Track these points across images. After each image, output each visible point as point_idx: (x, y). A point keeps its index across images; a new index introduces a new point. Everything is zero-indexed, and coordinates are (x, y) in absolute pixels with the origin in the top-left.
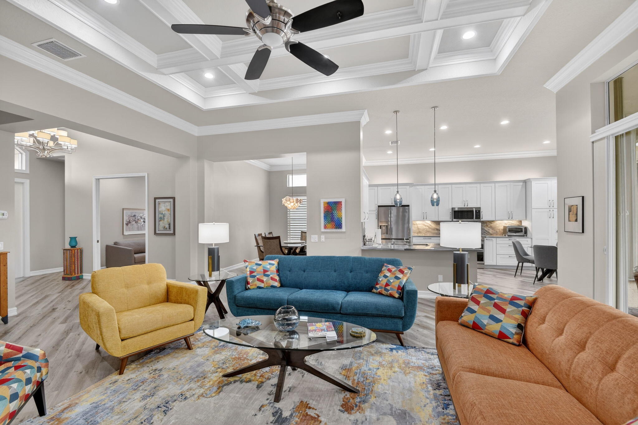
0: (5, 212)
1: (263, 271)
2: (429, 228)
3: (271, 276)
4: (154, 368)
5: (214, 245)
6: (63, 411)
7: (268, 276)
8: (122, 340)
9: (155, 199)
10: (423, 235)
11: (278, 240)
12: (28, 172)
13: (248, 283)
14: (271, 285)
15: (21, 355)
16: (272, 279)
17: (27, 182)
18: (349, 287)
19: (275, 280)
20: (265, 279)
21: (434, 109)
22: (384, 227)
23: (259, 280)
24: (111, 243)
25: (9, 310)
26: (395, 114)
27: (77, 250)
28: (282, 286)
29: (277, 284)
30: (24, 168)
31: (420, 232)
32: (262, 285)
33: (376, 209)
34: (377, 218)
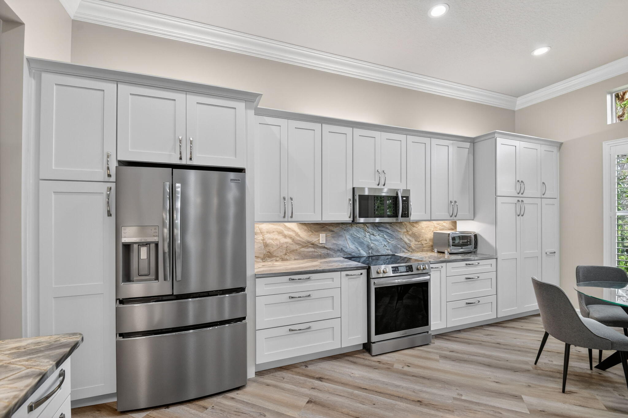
22: (144, 251)
33: (109, 176)
34: (113, 212)
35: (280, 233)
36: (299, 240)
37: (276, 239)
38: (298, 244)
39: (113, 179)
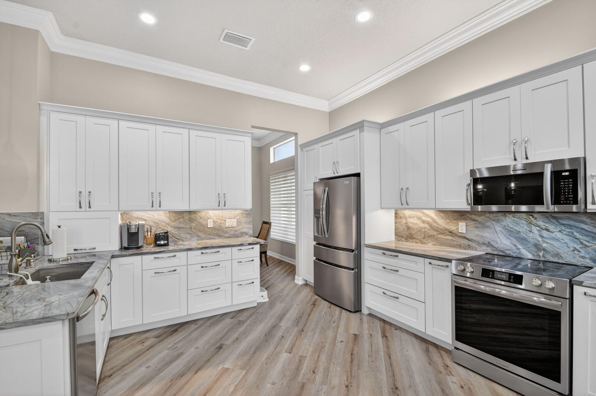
2: (431, 226)
31: (411, 237)
35: (419, 218)
36: (437, 227)
37: (416, 224)
38: (436, 230)
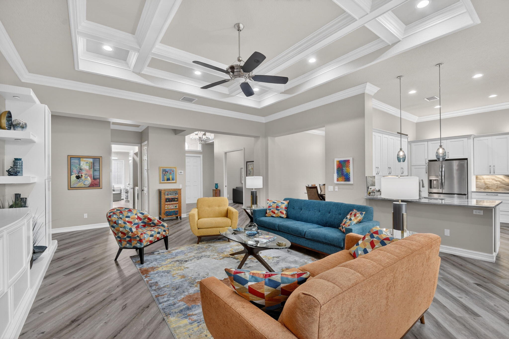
0: (182, 171)
1: (276, 206)
2: (501, 183)
3: (280, 210)
4: (209, 245)
5: (254, 189)
6: (172, 250)
7: (278, 210)
8: (198, 229)
9: (247, 162)
10: (494, 191)
11: (316, 189)
12: (202, 151)
13: (266, 213)
14: (280, 216)
15: (160, 225)
16: (281, 212)
17: (201, 156)
18: (326, 223)
19: (283, 213)
20: (276, 212)
21: (438, 66)
22: (435, 182)
23: (272, 212)
24: (235, 188)
25: (182, 214)
26: (399, 80)
27: (218, 191)
28: (288, 217)
29: (284, 216)
30: (200, 150)
31: (488, 188)
32: (274, 215)
33: (426, 164)
34: (427, 172)
36: (505, 183)
37: (491, 182)
38: (504, 184)
39: (427, 164)
